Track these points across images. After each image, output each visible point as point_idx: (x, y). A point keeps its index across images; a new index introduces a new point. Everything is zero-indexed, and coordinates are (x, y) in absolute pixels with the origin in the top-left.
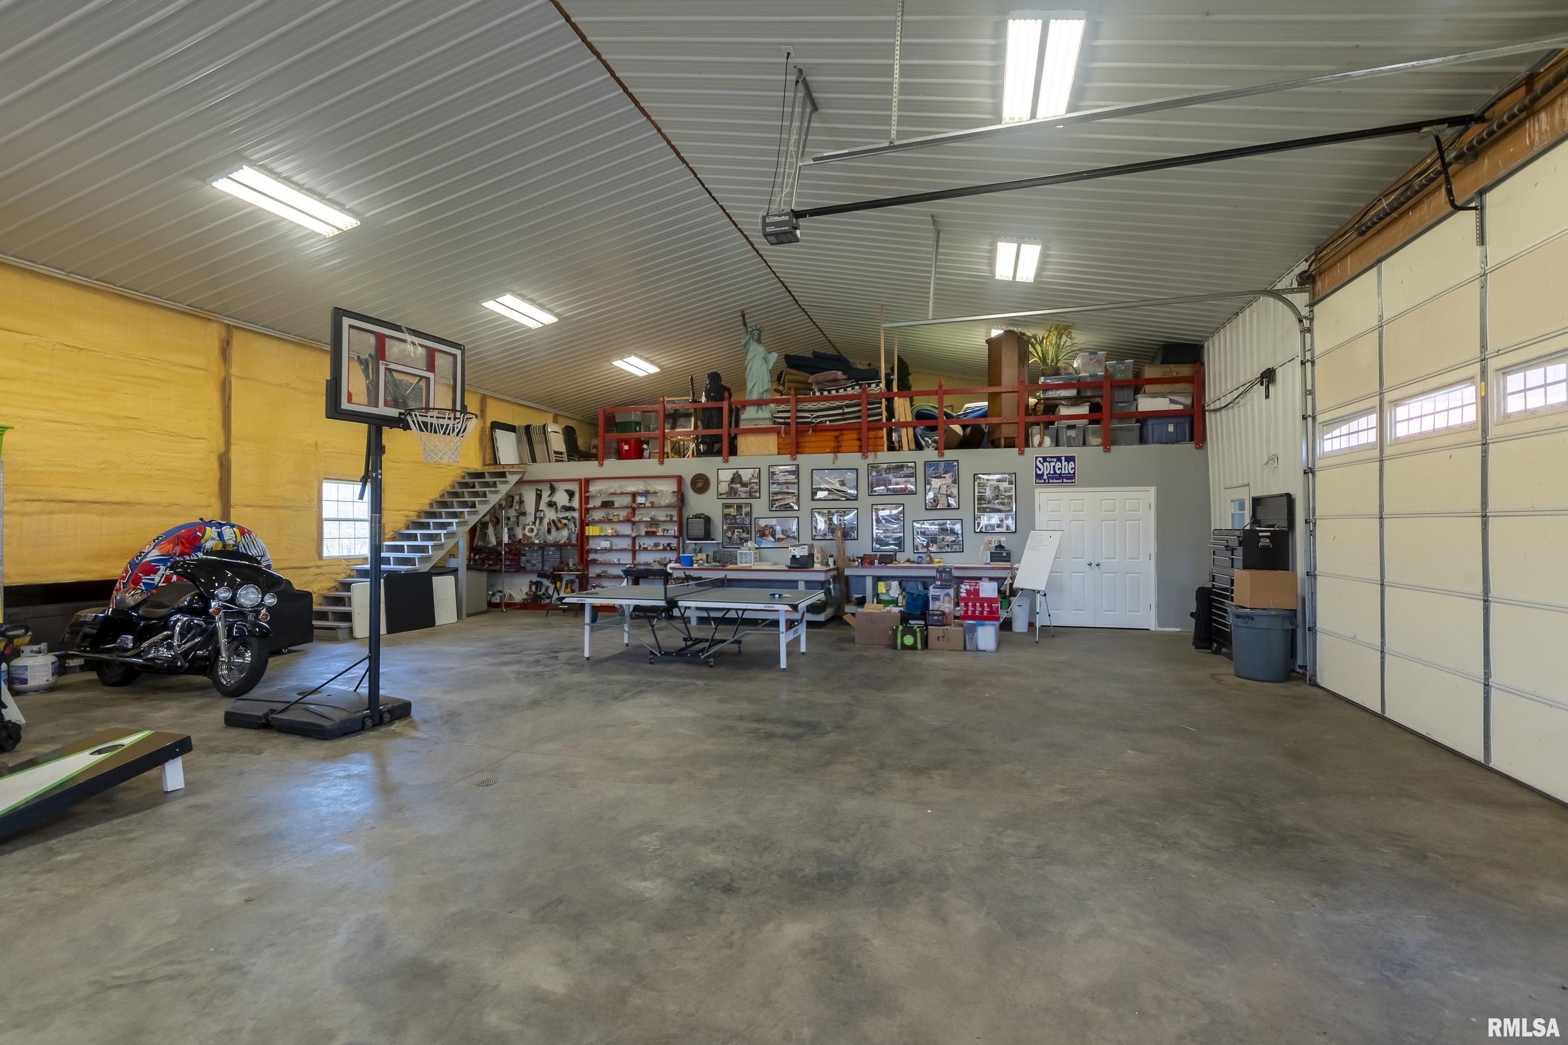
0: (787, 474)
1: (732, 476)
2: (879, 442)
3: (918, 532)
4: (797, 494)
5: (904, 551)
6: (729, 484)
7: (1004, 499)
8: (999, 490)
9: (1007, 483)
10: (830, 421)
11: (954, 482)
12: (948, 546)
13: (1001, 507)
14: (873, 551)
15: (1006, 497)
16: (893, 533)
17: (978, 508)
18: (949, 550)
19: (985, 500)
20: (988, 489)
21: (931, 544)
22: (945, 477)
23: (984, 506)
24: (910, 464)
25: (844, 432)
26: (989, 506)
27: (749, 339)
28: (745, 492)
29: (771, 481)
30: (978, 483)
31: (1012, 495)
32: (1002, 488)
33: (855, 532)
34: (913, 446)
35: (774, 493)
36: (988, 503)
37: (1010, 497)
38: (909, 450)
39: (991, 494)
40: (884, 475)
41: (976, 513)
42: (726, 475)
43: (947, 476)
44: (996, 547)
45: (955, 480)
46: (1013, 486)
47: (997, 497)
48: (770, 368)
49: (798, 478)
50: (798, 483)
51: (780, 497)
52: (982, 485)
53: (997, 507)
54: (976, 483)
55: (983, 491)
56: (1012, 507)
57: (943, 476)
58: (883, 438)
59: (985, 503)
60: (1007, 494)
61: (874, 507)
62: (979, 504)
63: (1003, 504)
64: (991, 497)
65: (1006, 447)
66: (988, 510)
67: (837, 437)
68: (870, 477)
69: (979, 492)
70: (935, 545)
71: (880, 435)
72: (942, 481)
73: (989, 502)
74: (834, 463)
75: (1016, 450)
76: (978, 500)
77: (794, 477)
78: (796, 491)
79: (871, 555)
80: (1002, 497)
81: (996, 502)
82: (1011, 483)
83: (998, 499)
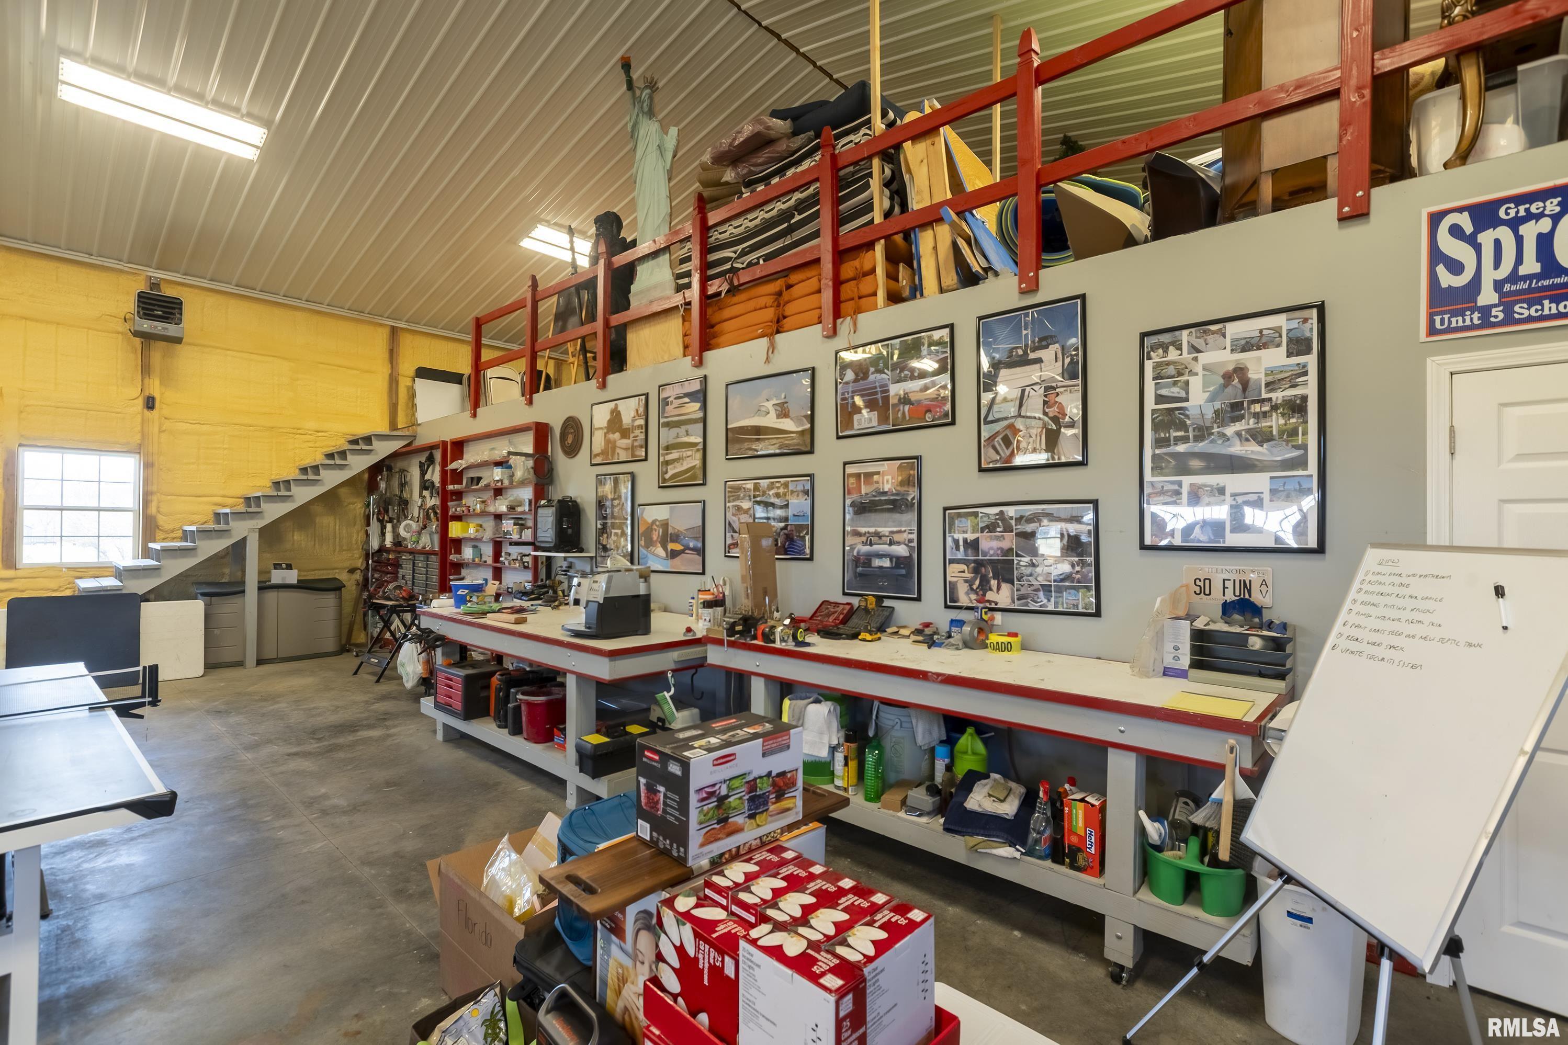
0: (686, 400)
1: (608, 417)
2: (865, 286)
3: (956, 542)
4: (701, 446)
5: (919, 599)
6: (605, 434)
7: (1265, 415)
8: (1245, 384)
9: (1283, 349)
10: (767, 258)
11: (1070, 373)
12: (1047, 589)
13: (1252, 450)
14: (844, 594)
15: (1275, 408)
16: (891, 543)
17: (1154, 457)
18: (1051, 607)
19: (1183, 426)
20: (1196, 383)
21: (994, 583)
22: (1039, 361)
23: (1181, 448)
24: (937, 335)
25: (794, 278)
26: (1201, 446)
27: (638, 115)
28: (626, 449)
29: (662, 421)
30: (1157, 366)
31: (1304, 398)
32: (1257, 374)
33: (807, 538)
34: (950, 278)
35: (668, 448)
36: (1198, 439)
37: (1297, 407)
38: (942, 291)
39: (1211, 400)
40: (872, 377)
41: (1148, 476)
42: (602, 416)
43: (1047, 354)
44: (1227, 608)
45: (1073, 363)
46: (1311, 361)
47: (1235, 411)
48: (668, 168)
49: (704, 407)
50: (704, 420)
51: (674, 455)
52: (1171, 370)
53: (1237, 449)
54: (1149, 365)
55: (1176, 391)
56: (1304, 447)
57: (1032, 356)
58: (873, 271)
59: (1185, 440)
60: (1278, 396)
61: (850, 469)
62: (1159, 443)
63: (1261, 437)
64: (1209, 414)
65: (1279, 205)
66: (1195, 463)
67: (779, 294)
68: (839, 386)
69: (1160, 399)
70: (1005, 587)
71: (867, 267)
72: (1032, 374)
73: (1202, 433)
74: (768, 360)
75: (1328, 207)
76: (1156, 427)
77: (697, 405)
78: (700, 440)
79: (837, 604)
80: (1257, 408)
81: (1230, 430)
82: (1298, 346)
83: (1239, 418)
